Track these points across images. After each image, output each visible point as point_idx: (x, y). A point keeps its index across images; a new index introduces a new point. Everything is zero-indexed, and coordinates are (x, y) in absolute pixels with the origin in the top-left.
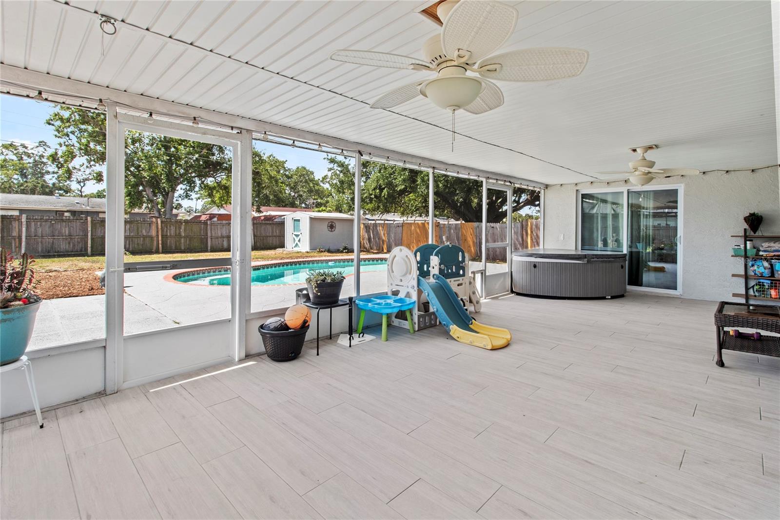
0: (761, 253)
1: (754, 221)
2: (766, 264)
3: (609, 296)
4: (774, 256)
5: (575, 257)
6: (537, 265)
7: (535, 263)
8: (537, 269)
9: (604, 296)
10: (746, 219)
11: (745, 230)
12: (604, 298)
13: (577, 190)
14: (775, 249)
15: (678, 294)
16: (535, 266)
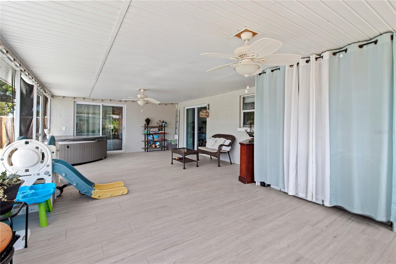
0: (151, 132)
1: (148, 121)
2: (152, 136)
3: (103, 157)
4: (154, 133)
5: (92, 139)
6: (69, 146)
7: (68, 145)
8: (69, 148)
9: (102, 158)
10: (146, 120)
11: (145, 124)
12: (102, 159)
13: (74, 101)
14: (154, 131)
15: (123, 151)
16: (68, 147)
